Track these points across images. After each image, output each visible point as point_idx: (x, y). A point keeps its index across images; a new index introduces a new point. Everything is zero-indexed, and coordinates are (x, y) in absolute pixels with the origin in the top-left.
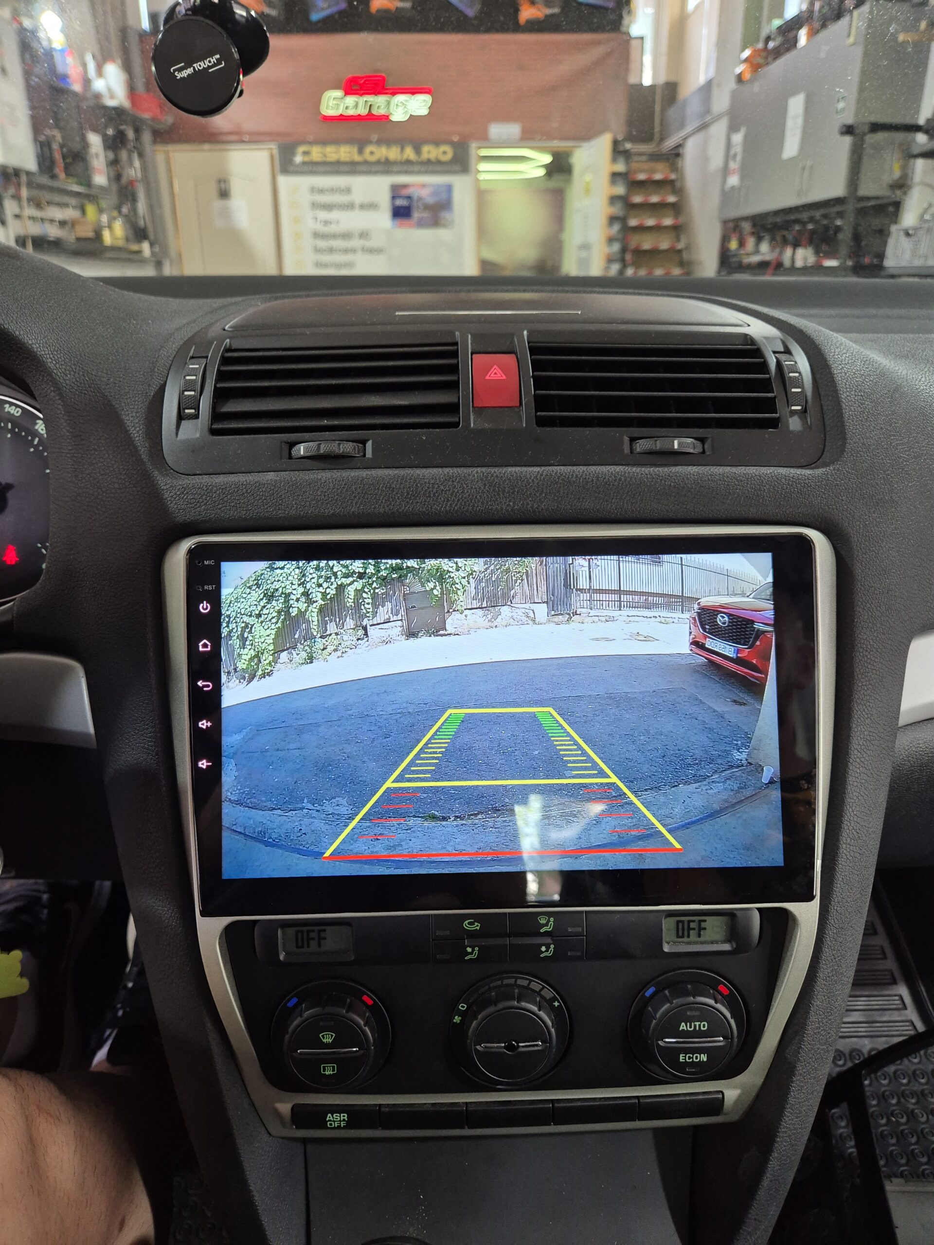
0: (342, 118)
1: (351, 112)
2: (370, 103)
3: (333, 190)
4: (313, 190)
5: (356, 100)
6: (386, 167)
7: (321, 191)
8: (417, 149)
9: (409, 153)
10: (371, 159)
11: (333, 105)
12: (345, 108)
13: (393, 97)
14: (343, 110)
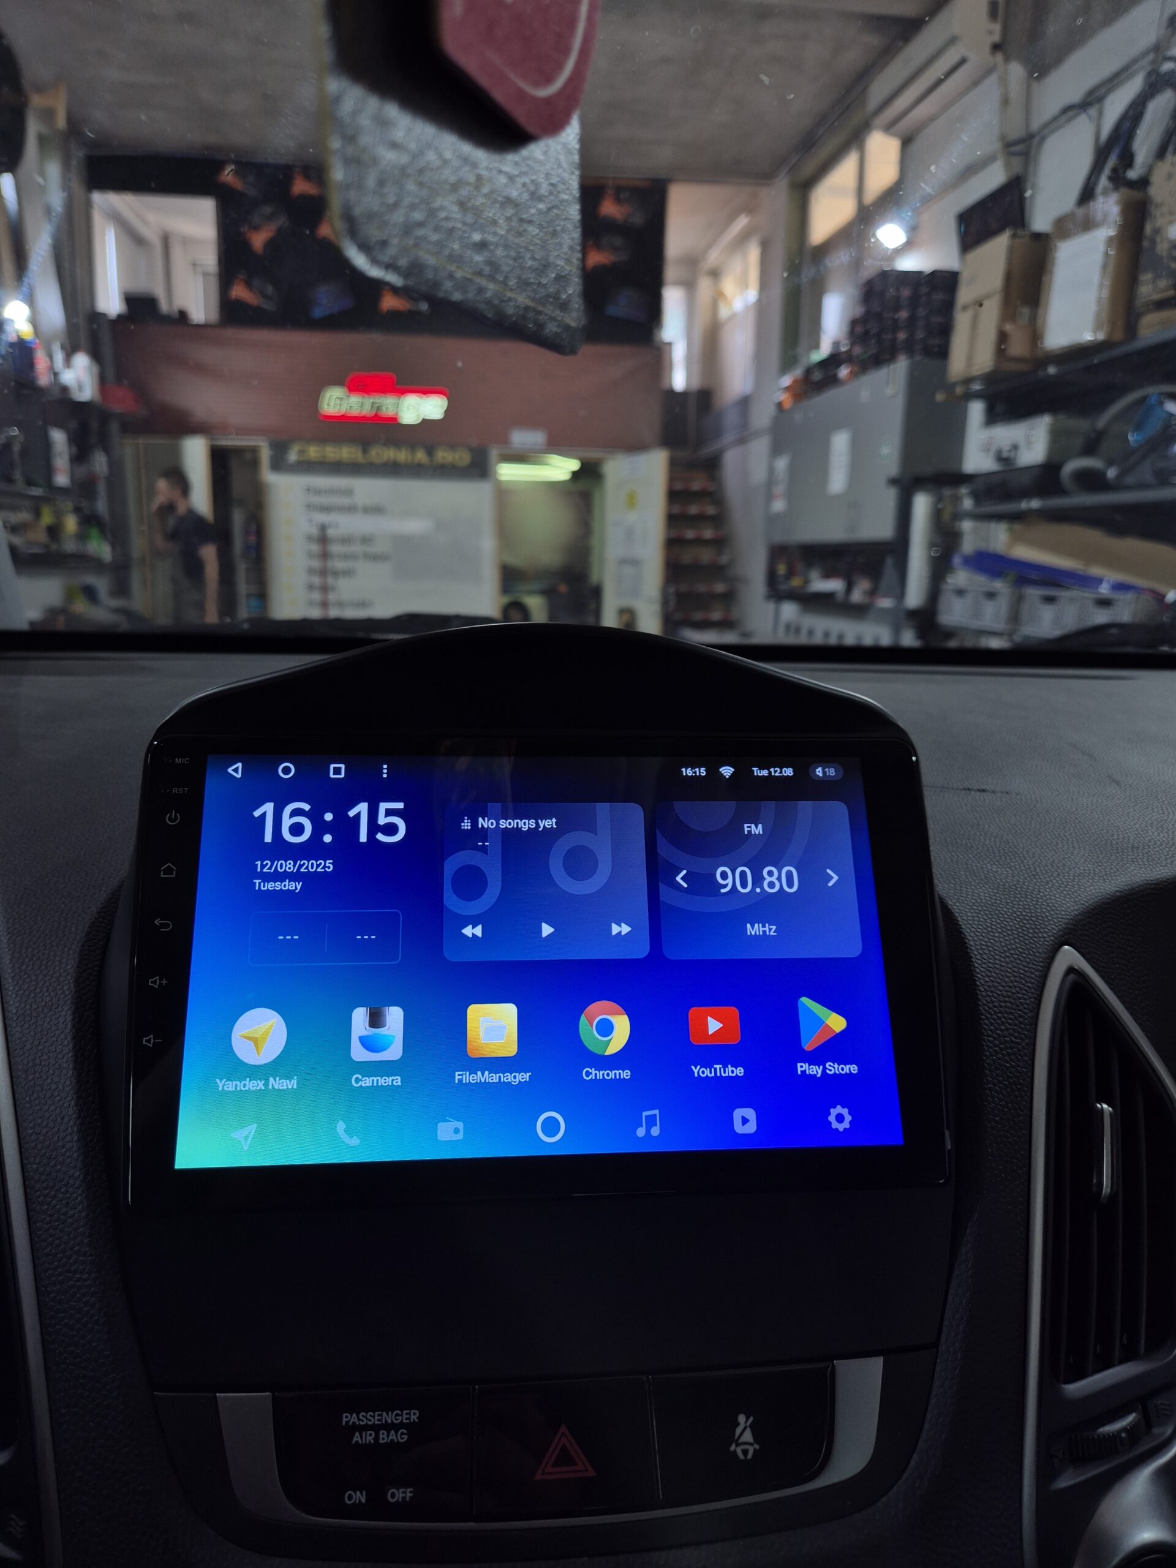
0: (343, 418)
1: (355, 411)
2: (377, 405)
3: (332, 492)
4: (309, 490)
5: (361, 400)
6: (394, 469)
7: (318, 492)
8: (430, 452)
9: (421, 456)
10: (377, 461)
11: (335, 404)
12: (348, 408)
13: (403, 396)
14: (346, 409)
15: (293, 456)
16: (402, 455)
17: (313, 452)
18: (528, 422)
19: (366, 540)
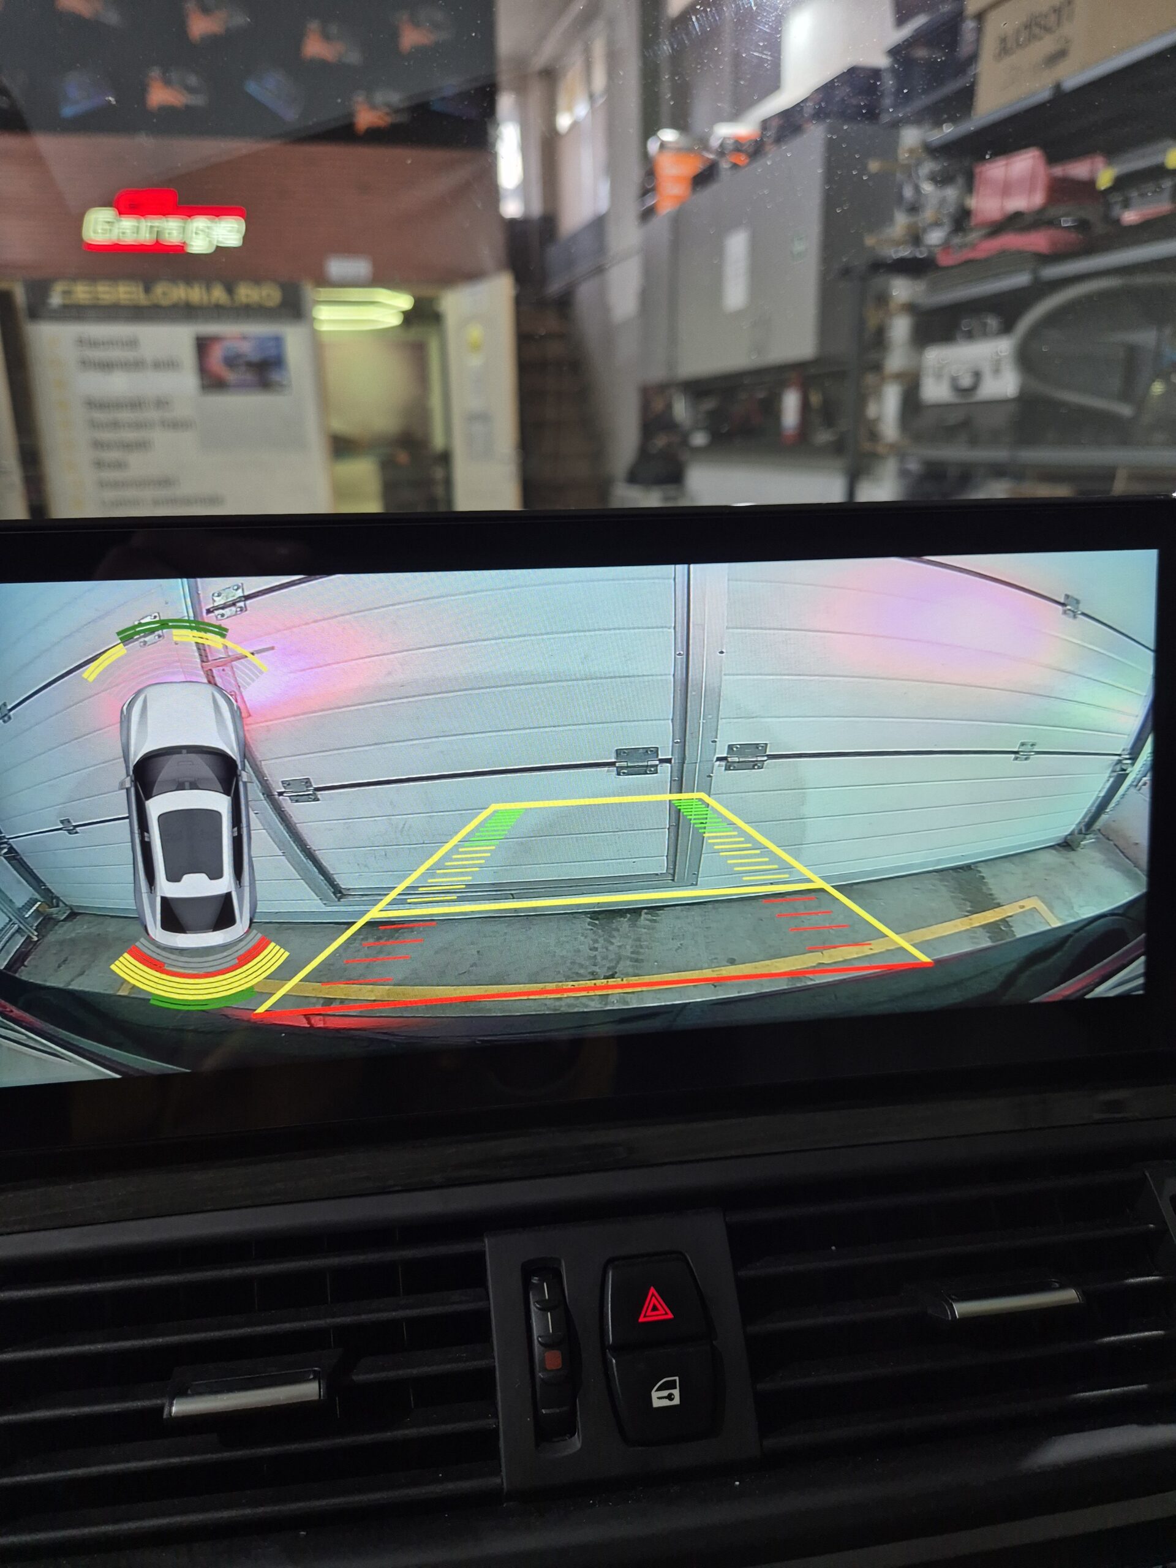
0: (116, 249)
1: (129, 239)
2: (156, 229)
3: (113, 343)
4: (81, 342)
5: (136, 224)
6: (187, 312)
7: (94, 344)
8: (230, 290)
9: (218, 294)
10: (165, 302)
11: (103, 229)
12: (121, 235)
13: (189, 220)
14: (119, 236)
15: (56, 299)
16: (196, 294)
17: (82, 293)
18: (348, 249)
19: (161, 403)
